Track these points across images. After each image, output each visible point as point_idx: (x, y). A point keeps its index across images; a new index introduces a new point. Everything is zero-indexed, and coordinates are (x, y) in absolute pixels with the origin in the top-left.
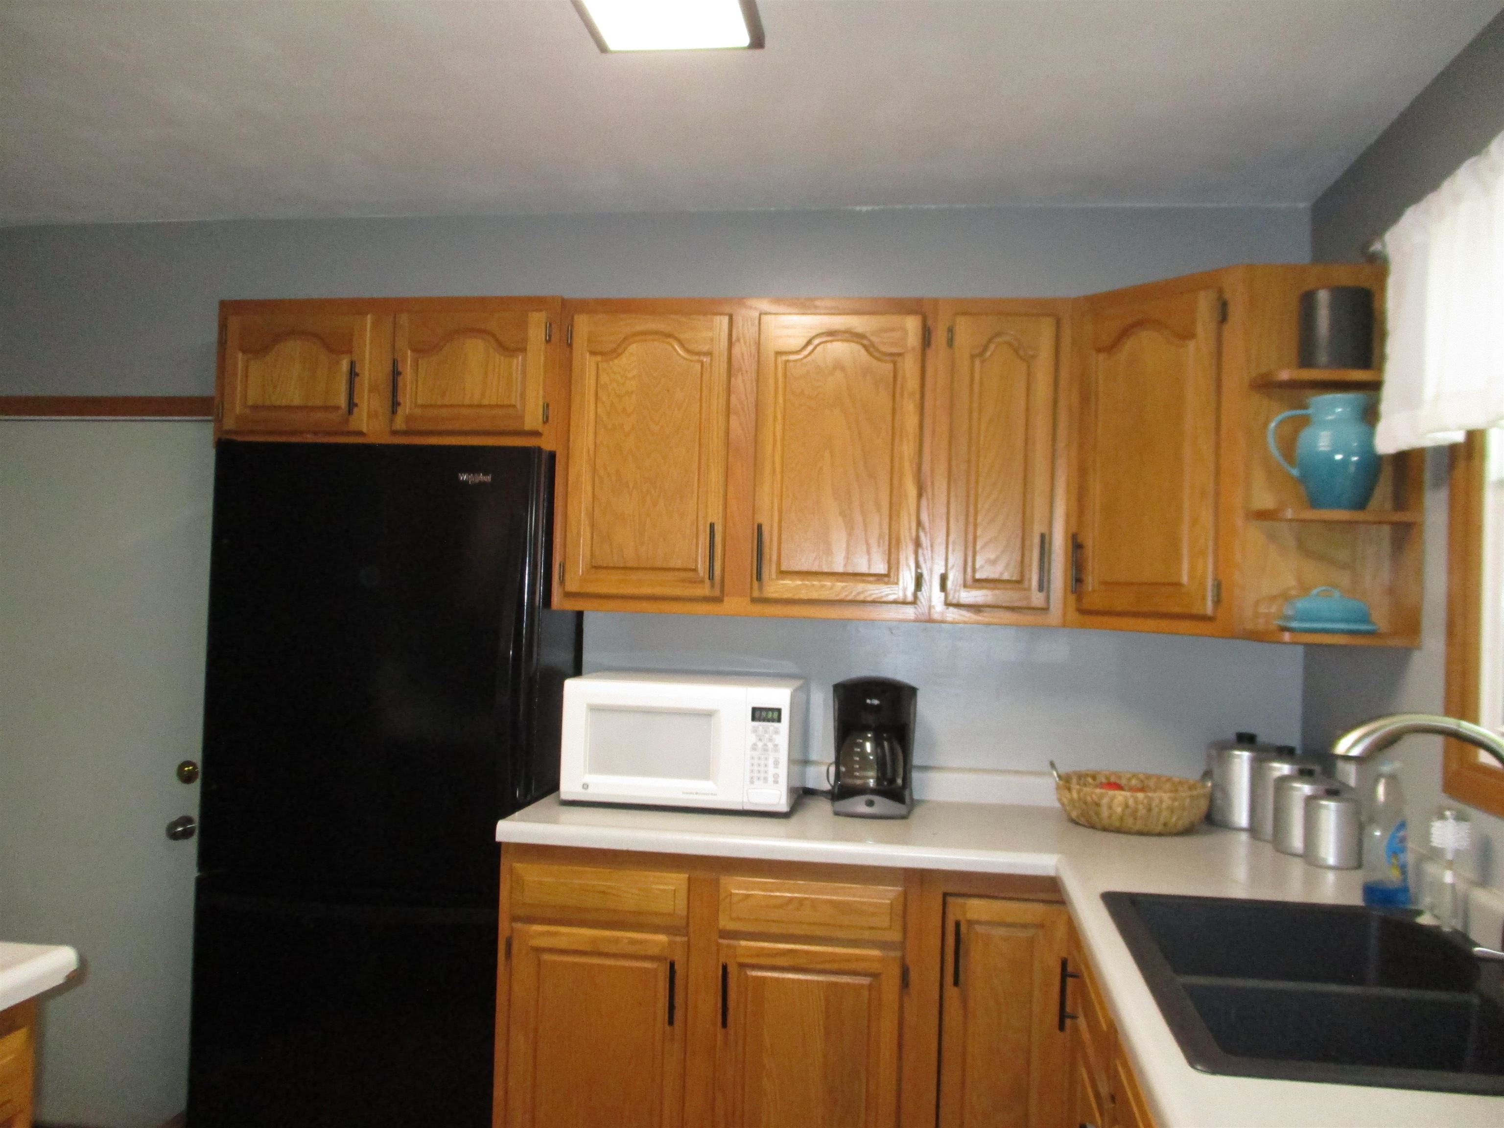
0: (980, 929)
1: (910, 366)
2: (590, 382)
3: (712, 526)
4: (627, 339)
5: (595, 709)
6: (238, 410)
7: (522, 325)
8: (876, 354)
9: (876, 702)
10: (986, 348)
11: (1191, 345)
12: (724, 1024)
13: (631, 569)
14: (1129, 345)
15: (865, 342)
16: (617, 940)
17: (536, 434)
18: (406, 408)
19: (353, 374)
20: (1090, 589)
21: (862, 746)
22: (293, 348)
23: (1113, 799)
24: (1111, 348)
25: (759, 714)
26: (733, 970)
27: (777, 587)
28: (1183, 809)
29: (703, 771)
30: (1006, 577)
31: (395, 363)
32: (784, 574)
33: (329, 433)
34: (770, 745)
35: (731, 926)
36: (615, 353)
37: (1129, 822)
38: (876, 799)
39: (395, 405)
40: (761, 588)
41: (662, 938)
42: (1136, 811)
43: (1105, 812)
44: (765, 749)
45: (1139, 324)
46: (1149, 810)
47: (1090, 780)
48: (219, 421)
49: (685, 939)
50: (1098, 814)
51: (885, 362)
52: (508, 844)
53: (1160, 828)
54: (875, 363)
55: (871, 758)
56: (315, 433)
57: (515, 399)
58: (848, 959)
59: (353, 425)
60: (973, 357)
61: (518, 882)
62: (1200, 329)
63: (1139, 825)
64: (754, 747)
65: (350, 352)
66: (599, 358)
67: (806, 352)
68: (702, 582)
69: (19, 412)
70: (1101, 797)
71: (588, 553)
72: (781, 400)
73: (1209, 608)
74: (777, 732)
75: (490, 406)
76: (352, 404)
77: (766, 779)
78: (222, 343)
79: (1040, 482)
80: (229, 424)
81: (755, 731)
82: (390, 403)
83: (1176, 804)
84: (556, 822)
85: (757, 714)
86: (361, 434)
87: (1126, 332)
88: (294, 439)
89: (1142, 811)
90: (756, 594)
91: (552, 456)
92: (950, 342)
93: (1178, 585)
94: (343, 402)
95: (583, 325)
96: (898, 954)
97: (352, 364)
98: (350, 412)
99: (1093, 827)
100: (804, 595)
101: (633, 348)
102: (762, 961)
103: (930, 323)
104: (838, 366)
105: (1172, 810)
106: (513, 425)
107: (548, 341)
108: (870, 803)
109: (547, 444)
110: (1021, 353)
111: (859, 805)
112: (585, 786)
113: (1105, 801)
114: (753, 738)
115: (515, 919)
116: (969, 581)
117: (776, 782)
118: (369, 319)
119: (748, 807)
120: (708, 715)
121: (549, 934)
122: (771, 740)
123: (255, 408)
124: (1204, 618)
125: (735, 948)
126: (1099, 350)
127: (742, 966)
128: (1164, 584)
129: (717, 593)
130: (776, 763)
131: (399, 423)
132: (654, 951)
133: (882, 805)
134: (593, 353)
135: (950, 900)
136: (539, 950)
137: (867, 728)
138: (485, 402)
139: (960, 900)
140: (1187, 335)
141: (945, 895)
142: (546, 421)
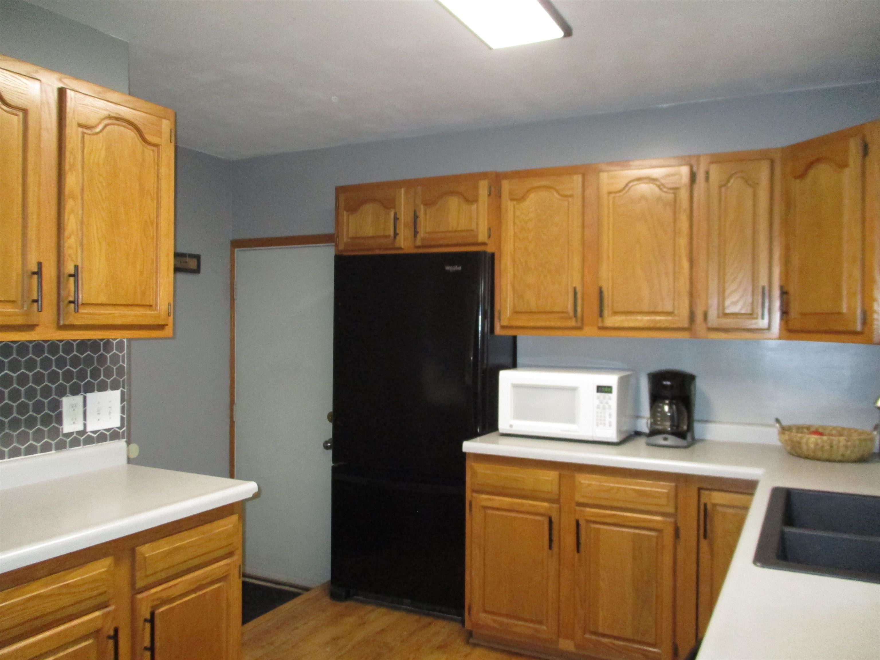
0: (720, 509)
1: (684, 194)
2: (510, 214)
3: (575, 289)
4: (528, 191)
5: (516, 386)
6: (345, 240)
7: (476, 188)
8: (665, 190)
9: (668, 383)
10: (728, 181)
11: (847, 171)
12: (578, 551)
13: (535, 313)
14: (812, 172)
15: (658, 183)
16: (523, 505)
17: (484, 244)
18: (422, 234)
19: (396, 219)
20: (793, 317)
21: (662, 408)
22: (369, 208)
23: (808, 439)
24: (802, 176)
25: (601, 389)
26: (582, 523)
27: (611, 321)
28: (854, 447)
29: (572, 419)
30: (743, 311)
31: (415, 212)
32: (616, 313)
33: (386, 249)
34: (607, 406)
35: (582, 500)
36: (523, 198)
37: (819, 454)
38: (669, 437)
39: (416, 233)
40: (603, 321)
41: (546, 504)
42: (823, 447)
43: (804, 447)
44: (604, 408)
45: (818, 160)
46: (831, 447)
47: (805, 430)
48: (337, 246)
49: (558, 506)
50: (800, 448)
51: (669, 193)
52: (470, 454)
53: (840, 458)
54: (664, 195)
55: (669, 414)
56: (380, 249)
57: (474, 227)
58: (645, 520)
59: (397, 245)
60: (720, 187)
61: (475, 473)
62: (851, 161)
63: (826, 456)
64: (598, 407)
65: (394, 207)
66: (515, 202)
67: (624, 192)
68: (570, 318)
69: (256, 246)
70: (801, 438)
71: (512, 304)
72: (611, 218)
73: (859, 327)
74: (610, 399)
75: (461, 231)
76: (396, 234)
77: (605, 424)
78: (337, 208)
79: (763, 257)
80: (341, 247)
81: (598, 398)
82: (413, 233)
83: (849, 443)
84: (497, 443)
85: (600, 389)
86: (401, 248)
87: (810, 166)
88: (370, 253)
89: (827, 447)
90: (600, 325)
91: (493, 255)
92: (707, 179)
93: (840, 313)
94: (392, 233)
95: (506, 185)
96: (671, 520)
97: (395, 214)
98: (395, 237)
99: (799, 456)
100: (626, 325)
101: (532, 196)
102: (598, 519)
103: (695, 169)
104: (643, 197)
105: (846, 447)
106: (471, 240)
107: (490, 195)
108: (665, 439)
109: (489, 249)
110: (750, 182)
111: (659, 440)
112: (511, 426)
113: (804, 441)
114: (597, 402)
115: (474, 491)
116: (721, 314)
117: (610, 426)
118: (403, 191)
119: (596, 439)
120: (574, 389)
121: (490, 499)
122: (607, 403)
123: (353, 238)
124: (855, 333)
125: (584, 511)
126: (796, 177)
127: (588, 521)
128: (833, 314)
129: (579, 324)
130: (610, 415)
131: (418, 243)
132: (542, 511)
133: (672, 440)
134: (512, 200)
135: (703, 492)
136: (485, 508)
137: (667, 398)
138: (459, 229)
139: (707, 492)
140: (844, 165)
141: (700, 489)
142: (489, 237)
